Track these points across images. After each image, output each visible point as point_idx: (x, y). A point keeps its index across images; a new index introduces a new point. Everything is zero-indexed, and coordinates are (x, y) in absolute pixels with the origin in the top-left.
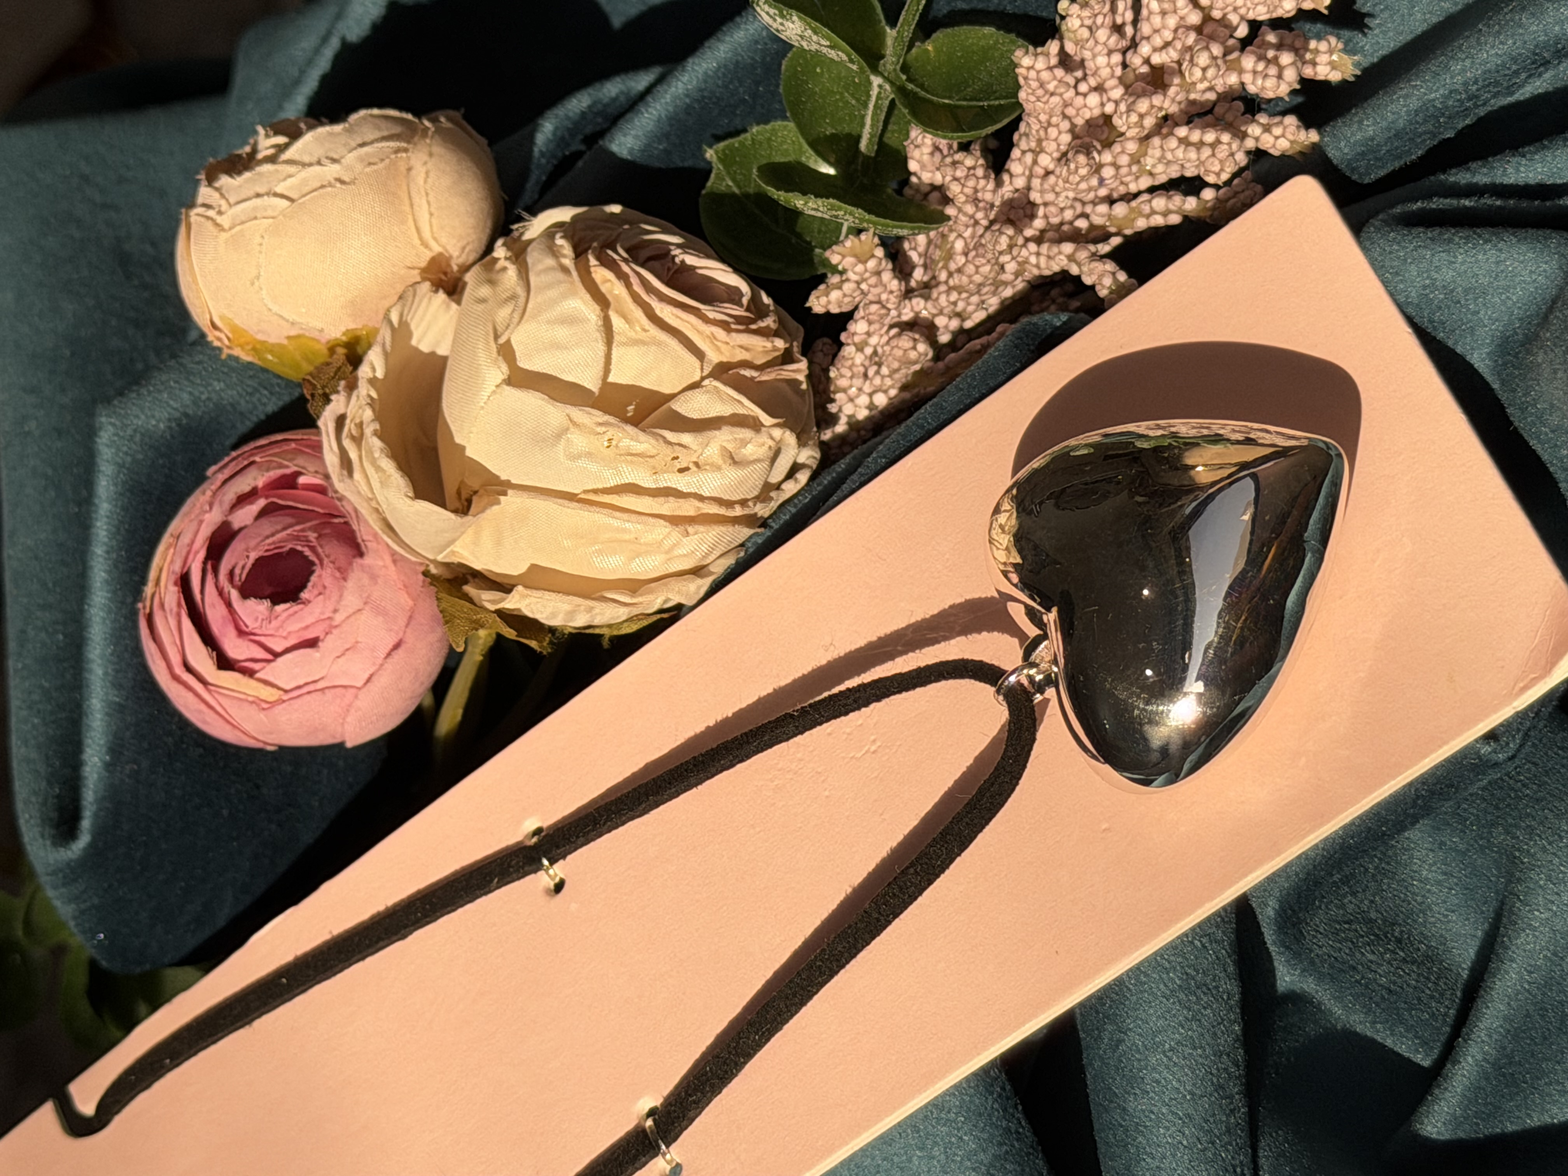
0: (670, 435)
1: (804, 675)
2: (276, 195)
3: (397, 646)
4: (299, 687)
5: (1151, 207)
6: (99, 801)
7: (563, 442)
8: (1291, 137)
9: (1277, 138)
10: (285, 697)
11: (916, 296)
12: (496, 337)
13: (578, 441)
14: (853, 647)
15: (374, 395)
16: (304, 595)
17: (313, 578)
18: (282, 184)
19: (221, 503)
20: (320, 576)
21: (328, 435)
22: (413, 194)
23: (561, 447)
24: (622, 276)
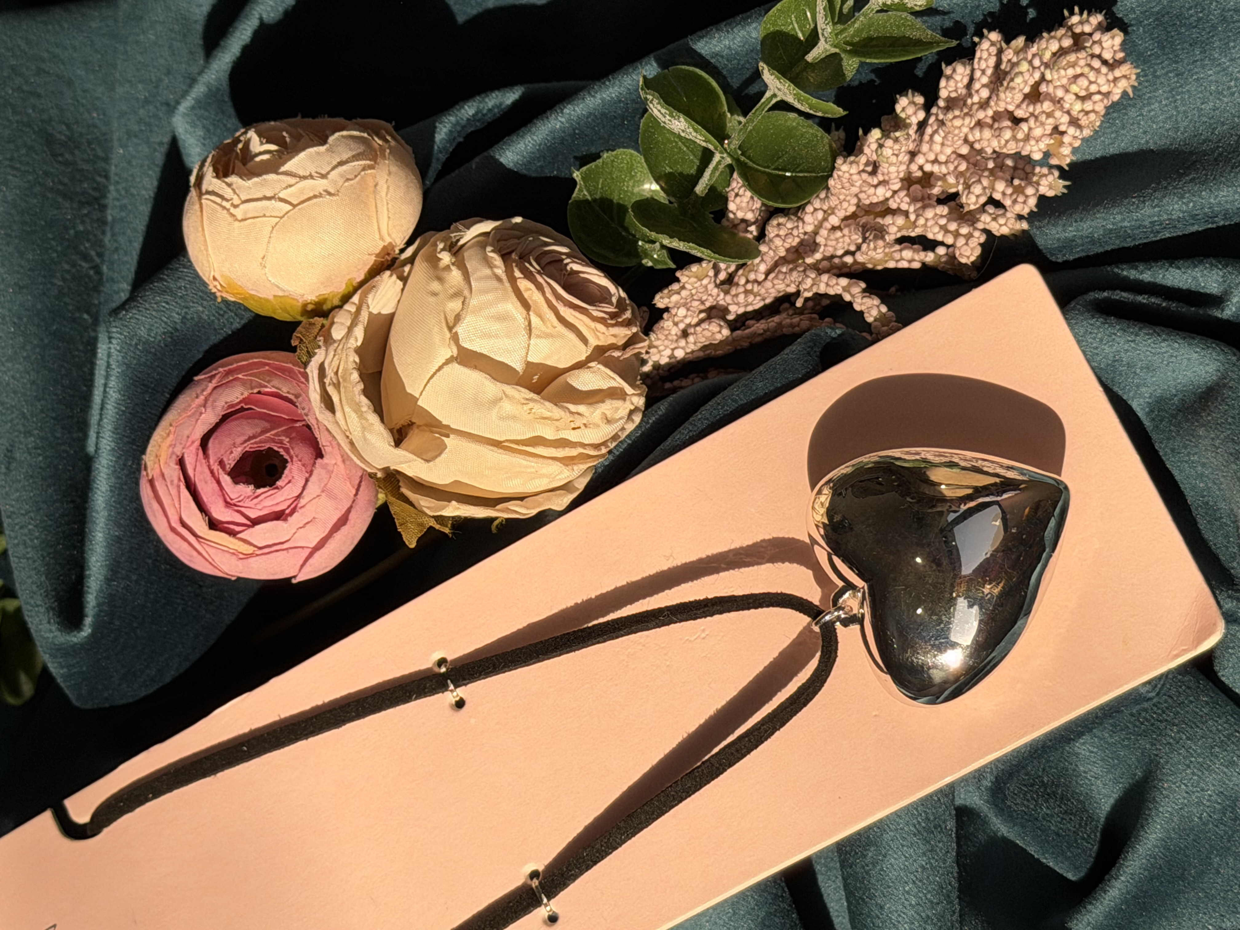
0: (572, 407)
1: (650, 576)
2: (282, 200)
4: (269, 546)
5: (901, 256)
6: (100, 605)
7: (497, 407)
8: (1011, 226)
9: (1001, 225)
10: (259, 552)
12: (449, 327)
13: (508, 408)
14: (688, 560)
17: (286, 472)
18: (285, 191)
19: (214, 406)
20: (291, 469)
21: (314, 381)
22: (378, 203)
23: (495, 411)
24: (539, 287)
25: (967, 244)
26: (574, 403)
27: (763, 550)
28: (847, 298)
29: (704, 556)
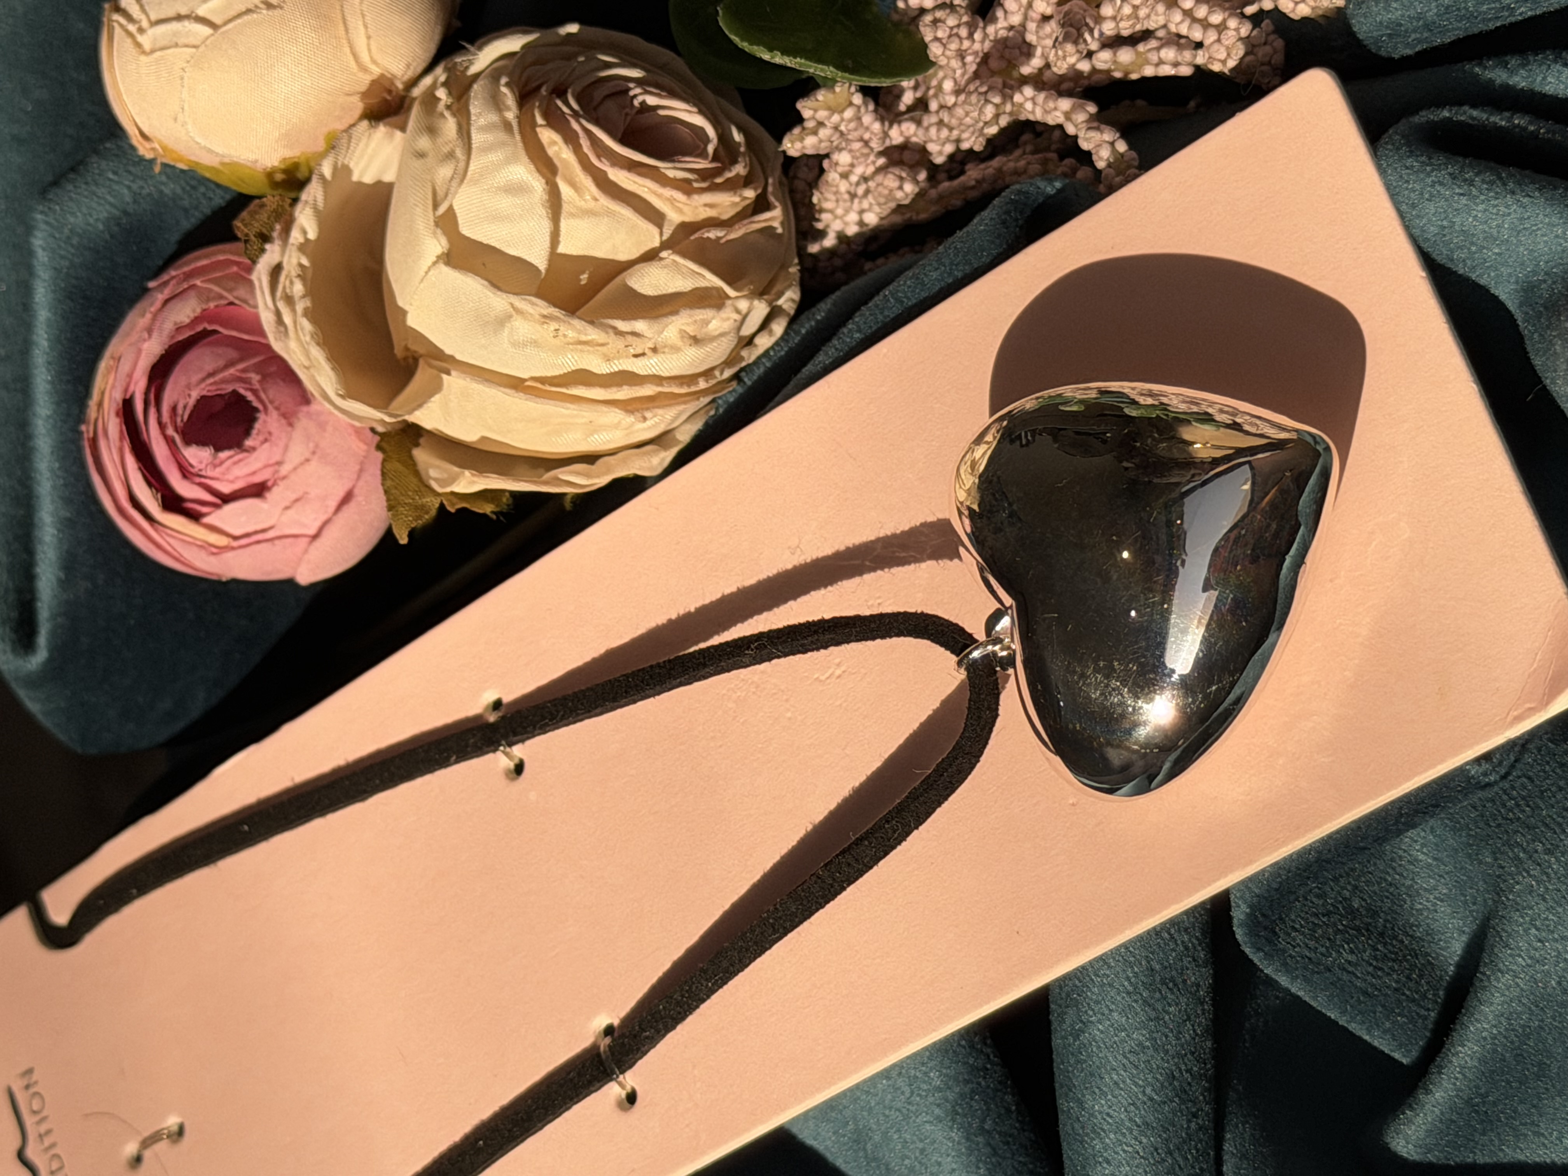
0: (623, 325)
1: (769, 577)
2: (197, 21)
3: (347, 498)
4: (247, 535)
5: (1159, 58)
6: (53, 617)
7: (507, 328)
10: (235, 544)
11: (907, 120)
12: (436, 206)
13: (522, 328)
15: (305, 262)
16: (249, 443)
17: (257, 425)
18: (204, 7)
19: (161, 329)
20: (264, 422)
21: (263, 292)
22: (349, 18)
23: (505, 334)
25: (1219, 40)
26: (624, 319)
27: (923, 539)
28: (1071, 130)
29: (842, 548)
